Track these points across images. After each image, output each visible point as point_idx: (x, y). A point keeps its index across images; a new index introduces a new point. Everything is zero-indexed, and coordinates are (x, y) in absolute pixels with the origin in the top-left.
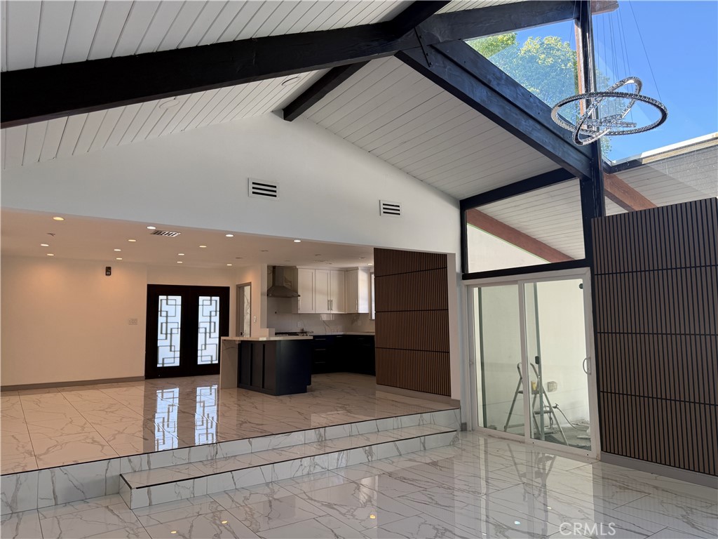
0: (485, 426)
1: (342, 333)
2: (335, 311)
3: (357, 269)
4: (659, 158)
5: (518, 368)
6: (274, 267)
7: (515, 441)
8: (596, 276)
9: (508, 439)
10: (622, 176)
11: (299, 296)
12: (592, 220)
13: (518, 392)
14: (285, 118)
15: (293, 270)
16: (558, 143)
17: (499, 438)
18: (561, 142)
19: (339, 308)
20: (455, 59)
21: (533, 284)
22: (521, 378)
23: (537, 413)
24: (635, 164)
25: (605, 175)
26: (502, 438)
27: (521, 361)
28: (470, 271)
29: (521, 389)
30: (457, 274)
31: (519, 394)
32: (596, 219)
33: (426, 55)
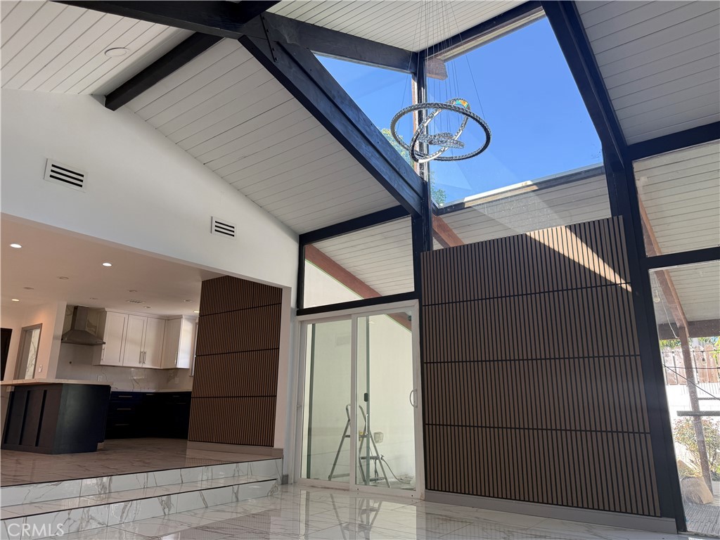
0: (308, 476)
1: (154, 391)
2: (148, 365)
3: (180, 317)
4: (479, 202)
5: (347, 409)
6: (76, 308)
7: (339, 489)
8: (424, 307)
9: (332, 488)
10: (446, 219)
11: (105, 343)
12: (422, 254)
13: (345, 436)
14: (107, 106)
15: (101, 313)
16: (394, 175)
17: (322, 488)
18: (397, 175)
19: (154, 362)
20: (301, 64)
21: (365, 318)
22: (349, 420)
23: (363, 458)
24: (459, 207)
25: (433, 217)
26: (325, 488)
27: (350, 402)
28: (306, 306)
29: (348, 433)
30: (292, 309)
31: (346, 439)
32: (425, 253)
33: (272, 50)
